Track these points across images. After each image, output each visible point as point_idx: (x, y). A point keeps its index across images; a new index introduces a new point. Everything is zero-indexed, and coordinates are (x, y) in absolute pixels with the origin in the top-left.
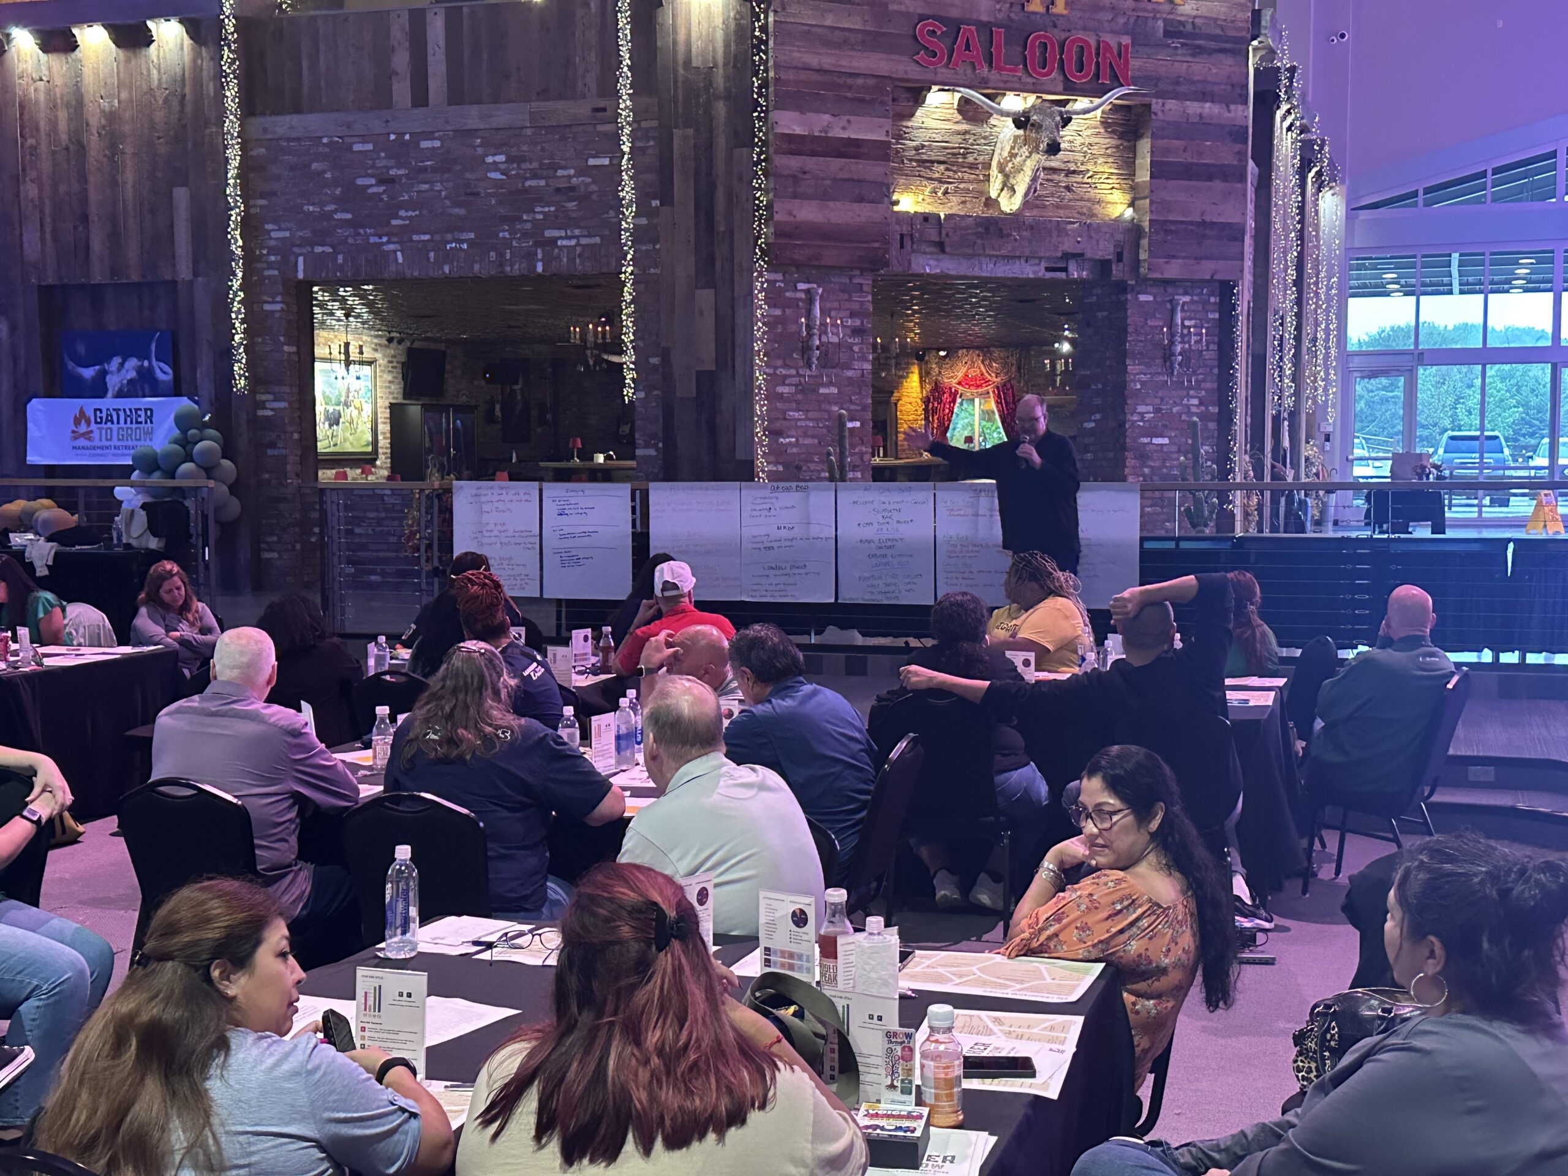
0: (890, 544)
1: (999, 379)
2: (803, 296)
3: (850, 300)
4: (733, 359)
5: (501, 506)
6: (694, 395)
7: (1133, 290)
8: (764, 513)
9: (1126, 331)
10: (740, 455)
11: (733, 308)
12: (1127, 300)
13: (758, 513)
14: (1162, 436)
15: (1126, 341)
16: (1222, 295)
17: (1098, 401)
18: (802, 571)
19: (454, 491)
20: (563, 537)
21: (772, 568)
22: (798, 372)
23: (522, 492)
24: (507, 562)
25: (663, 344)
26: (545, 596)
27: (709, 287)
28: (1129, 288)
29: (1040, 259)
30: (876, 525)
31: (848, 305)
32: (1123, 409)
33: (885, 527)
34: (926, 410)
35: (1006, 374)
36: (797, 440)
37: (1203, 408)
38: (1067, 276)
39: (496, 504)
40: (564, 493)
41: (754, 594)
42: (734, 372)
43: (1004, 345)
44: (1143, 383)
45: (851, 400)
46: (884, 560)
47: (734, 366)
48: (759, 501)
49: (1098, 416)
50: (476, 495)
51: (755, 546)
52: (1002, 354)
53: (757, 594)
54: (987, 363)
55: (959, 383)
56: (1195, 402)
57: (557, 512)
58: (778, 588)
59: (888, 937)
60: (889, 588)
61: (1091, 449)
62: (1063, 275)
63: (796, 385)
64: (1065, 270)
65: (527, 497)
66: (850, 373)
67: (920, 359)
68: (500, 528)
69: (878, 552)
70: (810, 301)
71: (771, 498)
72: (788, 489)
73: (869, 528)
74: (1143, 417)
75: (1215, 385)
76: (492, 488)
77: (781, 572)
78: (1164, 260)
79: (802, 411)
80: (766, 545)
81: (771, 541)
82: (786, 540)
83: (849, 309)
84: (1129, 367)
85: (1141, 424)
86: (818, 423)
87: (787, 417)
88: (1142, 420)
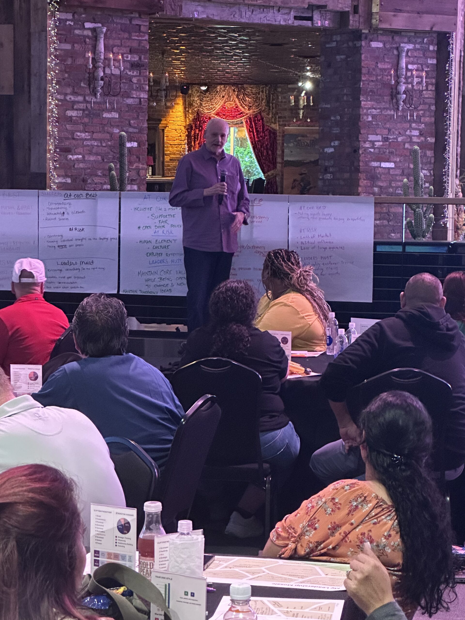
0: (164, 244)
1: (251, 111)
2: (90, 33)
3: (129, 39)
4: (29, 86)
7: (366, 38)
8: (58, 216)
9: (359, 71)
10: (34, 168)
11: (29, 42)
12: (361, 46)
13: (53, 217)
14: (388, 161)
15: (360, 80)
16: (439, 44)
17: (336, 131)
18: (89, 266)
21: (65, 264)
22: (85, 99)
27: (9, 23)
28: (364, 36)
29: (290, 9)
30: (153, 227)
31: (129, 43)
32: (358, 138)
33: (160, 231)
34: (189, 136)
35: (257, 107)
36: (84, 157)
37: (422, 138)
38: (312, 24)
42: (30, 97)
43: (256, 83)
44: (374, 116)
45: (130, 125)
46: (160, 258)
47: (29, 92)
48: (53, 206)
49: (337, 143)
51: (50, 244)
52: (254, 90)
54: (241, 97)
55: (218, 114)
56: (416, 133)
58: (70, 280)
59: (195, 537)
60: (162, 283)
61: (331, 170)
62: (308, 24)
63: (83, 110)
64: (310, 19)
66: (130, 101)
67: (185, 92)
69: (155, 251)
70: (96, 39)
71: (65, 204)
72: (78, 197)
73: (147, 230)
74: (373, 144)
75: (433, 119)
77: (72, 267)
78: (392, 13)
79: (88, 132)
80: (60, 244)
81: (64, 241)
82: (76, 240)
83: (129, 46)
84: (363, 103)
85: (372, 150)
86: (101, 143)
87: (75, 137)
88: (373, 147)
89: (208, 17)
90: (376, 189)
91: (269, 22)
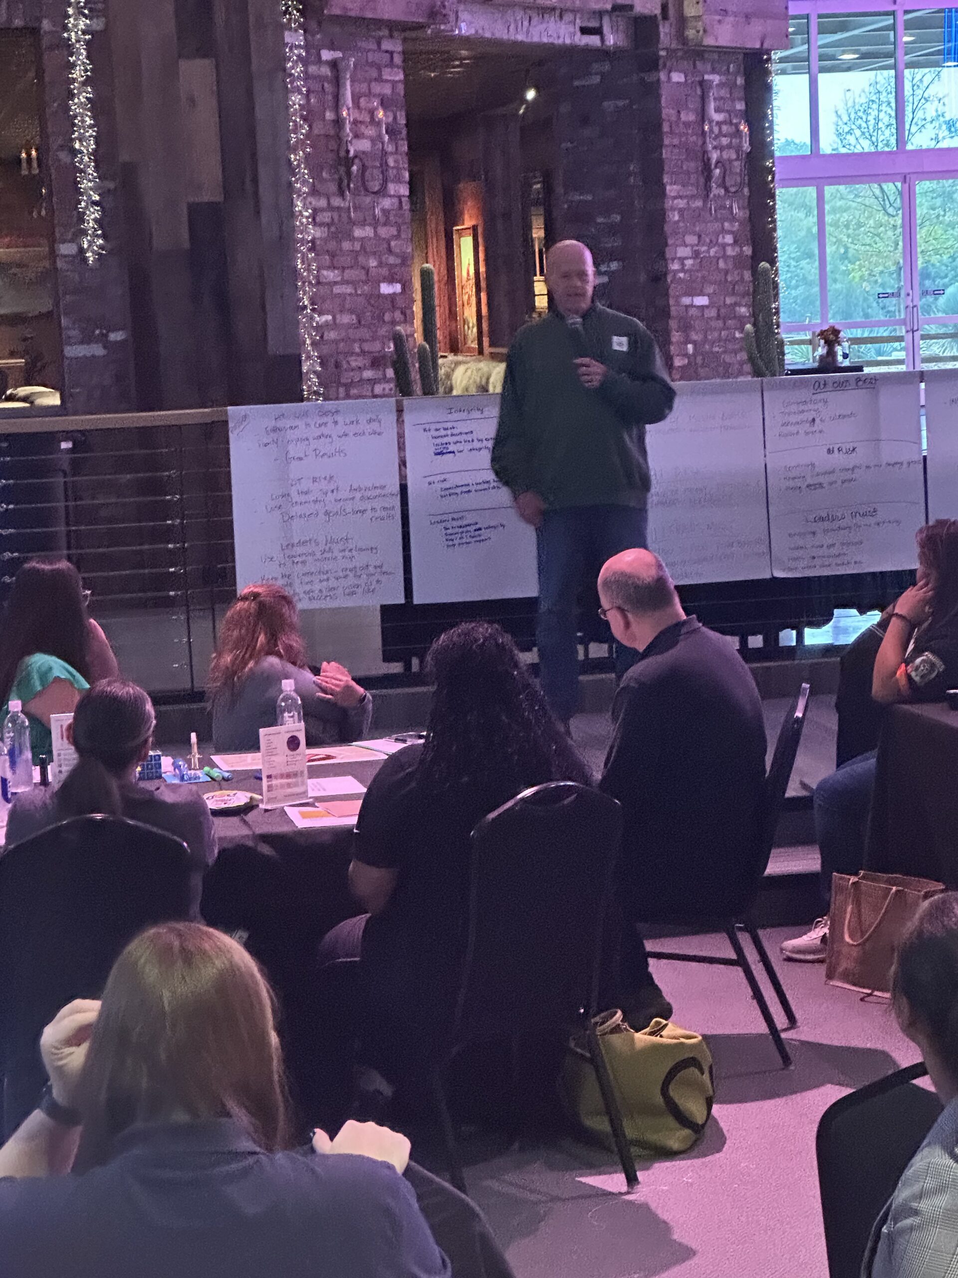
2: (326, 71)
3: (379, 79)
4: (255, 181)
5: (324, 446)
6: (187, 245)
7: (665, 66)
8: (802, 428)
10: (274, 347)
12: (659, 80)
13: (793, 429)
14: (701, 294)
16: (746, 73)
18: (872, 520)
19: (231, 425)
20: (449, 492)
21: (822, 519)
22: (329, 203)
23: (363, 419)
24: (340, 546)
25: (124, 156)
26: (417, 600)
27: (205, 56)
28: (661, 62)
29: (574, 11)
31: (377, 88)
32: (664, 253)
36: (334, 318)
37: (737, 249)
38: (603, 41)
39: (314, 444)
40: (442, 415)
41: (792, 564)
42: (257, 204)
44: (681, 211)
45: (390, 250)
47: (256, 193)
48: (794, 408)
49: (614, 266)
50: (275, 430)
51: (791, 484)
53: (802, 564)
56: (729, 239)
57: (433, 450)
58: (833, 551)
62: (594, 40)
63: (328, 225)
64: (598, 31)
65: (375, 426)
66: (387, 203)
68: (324, 485)
70: (337, 82)
71: (815, 402)
74: (683, 264)
75: (747, 213)
76: (306, 414)
77: (836, 524)
78: (718, 17)
79: (338, 268)
80: (810, 481)
81: (818, 475)
82: (842, 470)
83: (379, 95)
84: (668, 188)
85: (681, 275)
86: (356, 289)
87: (322, 280)
88: (683, 270)
89: (477, 32)
90: (690, 347)
91: (551, 40)
